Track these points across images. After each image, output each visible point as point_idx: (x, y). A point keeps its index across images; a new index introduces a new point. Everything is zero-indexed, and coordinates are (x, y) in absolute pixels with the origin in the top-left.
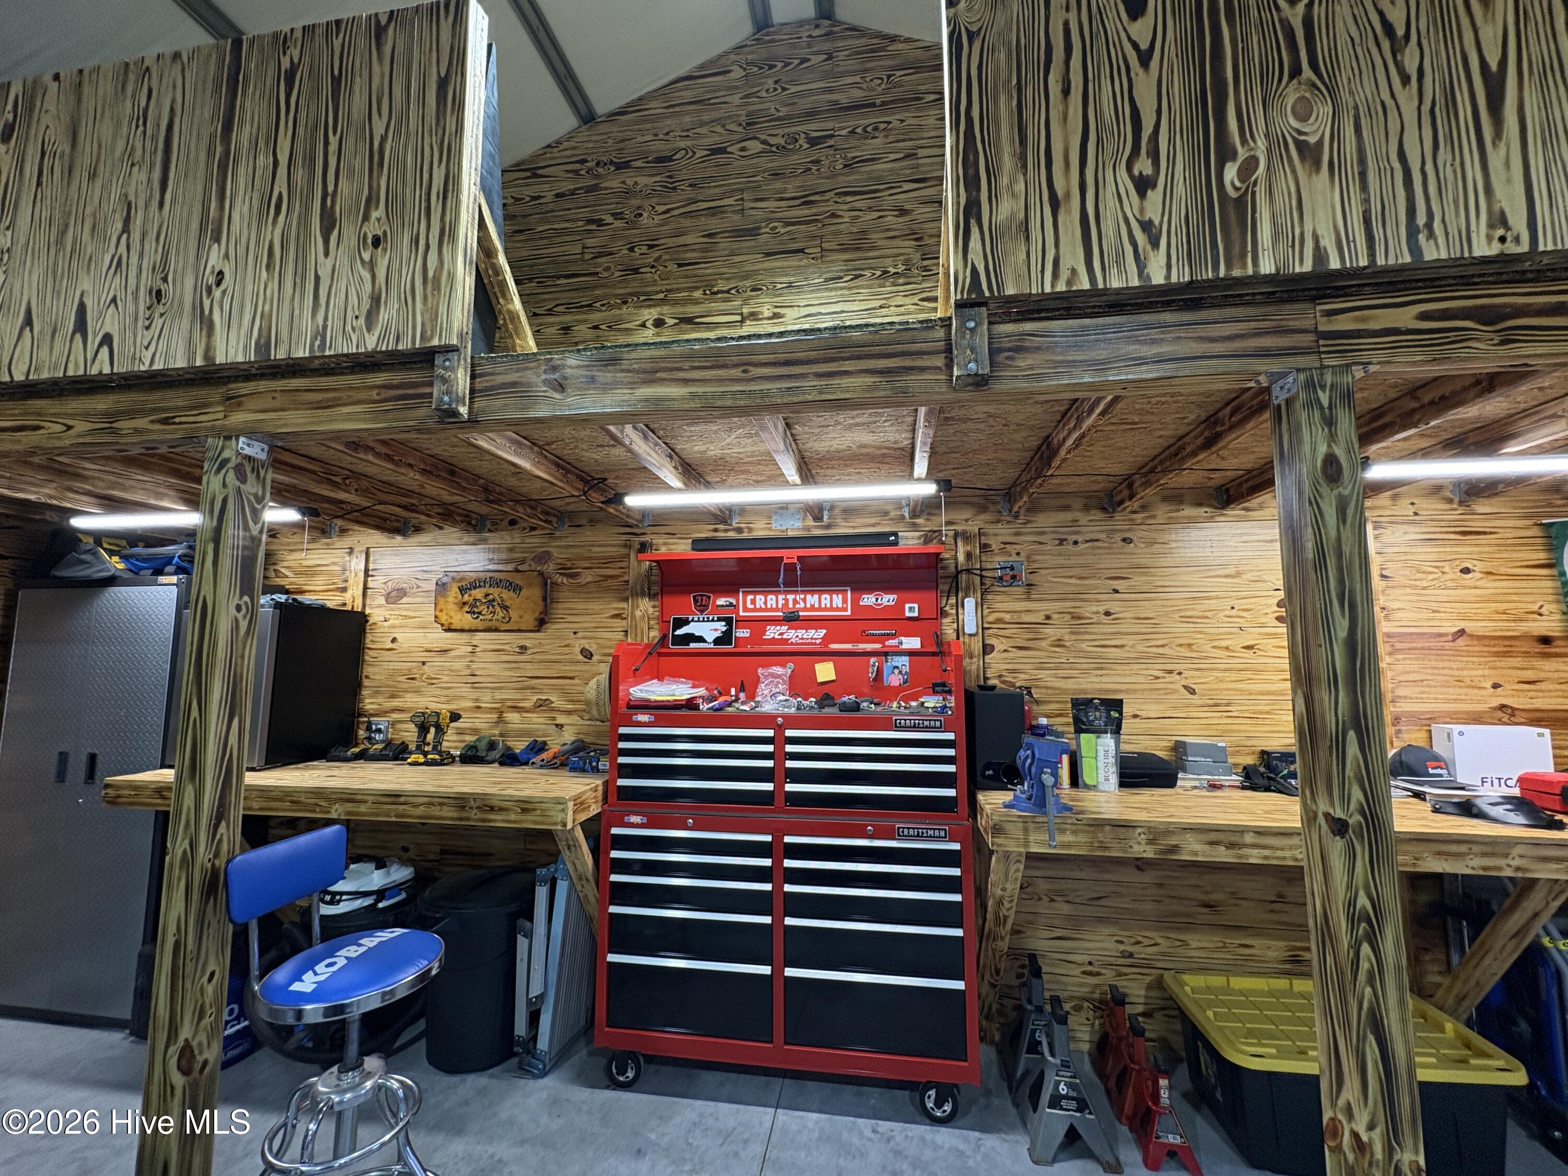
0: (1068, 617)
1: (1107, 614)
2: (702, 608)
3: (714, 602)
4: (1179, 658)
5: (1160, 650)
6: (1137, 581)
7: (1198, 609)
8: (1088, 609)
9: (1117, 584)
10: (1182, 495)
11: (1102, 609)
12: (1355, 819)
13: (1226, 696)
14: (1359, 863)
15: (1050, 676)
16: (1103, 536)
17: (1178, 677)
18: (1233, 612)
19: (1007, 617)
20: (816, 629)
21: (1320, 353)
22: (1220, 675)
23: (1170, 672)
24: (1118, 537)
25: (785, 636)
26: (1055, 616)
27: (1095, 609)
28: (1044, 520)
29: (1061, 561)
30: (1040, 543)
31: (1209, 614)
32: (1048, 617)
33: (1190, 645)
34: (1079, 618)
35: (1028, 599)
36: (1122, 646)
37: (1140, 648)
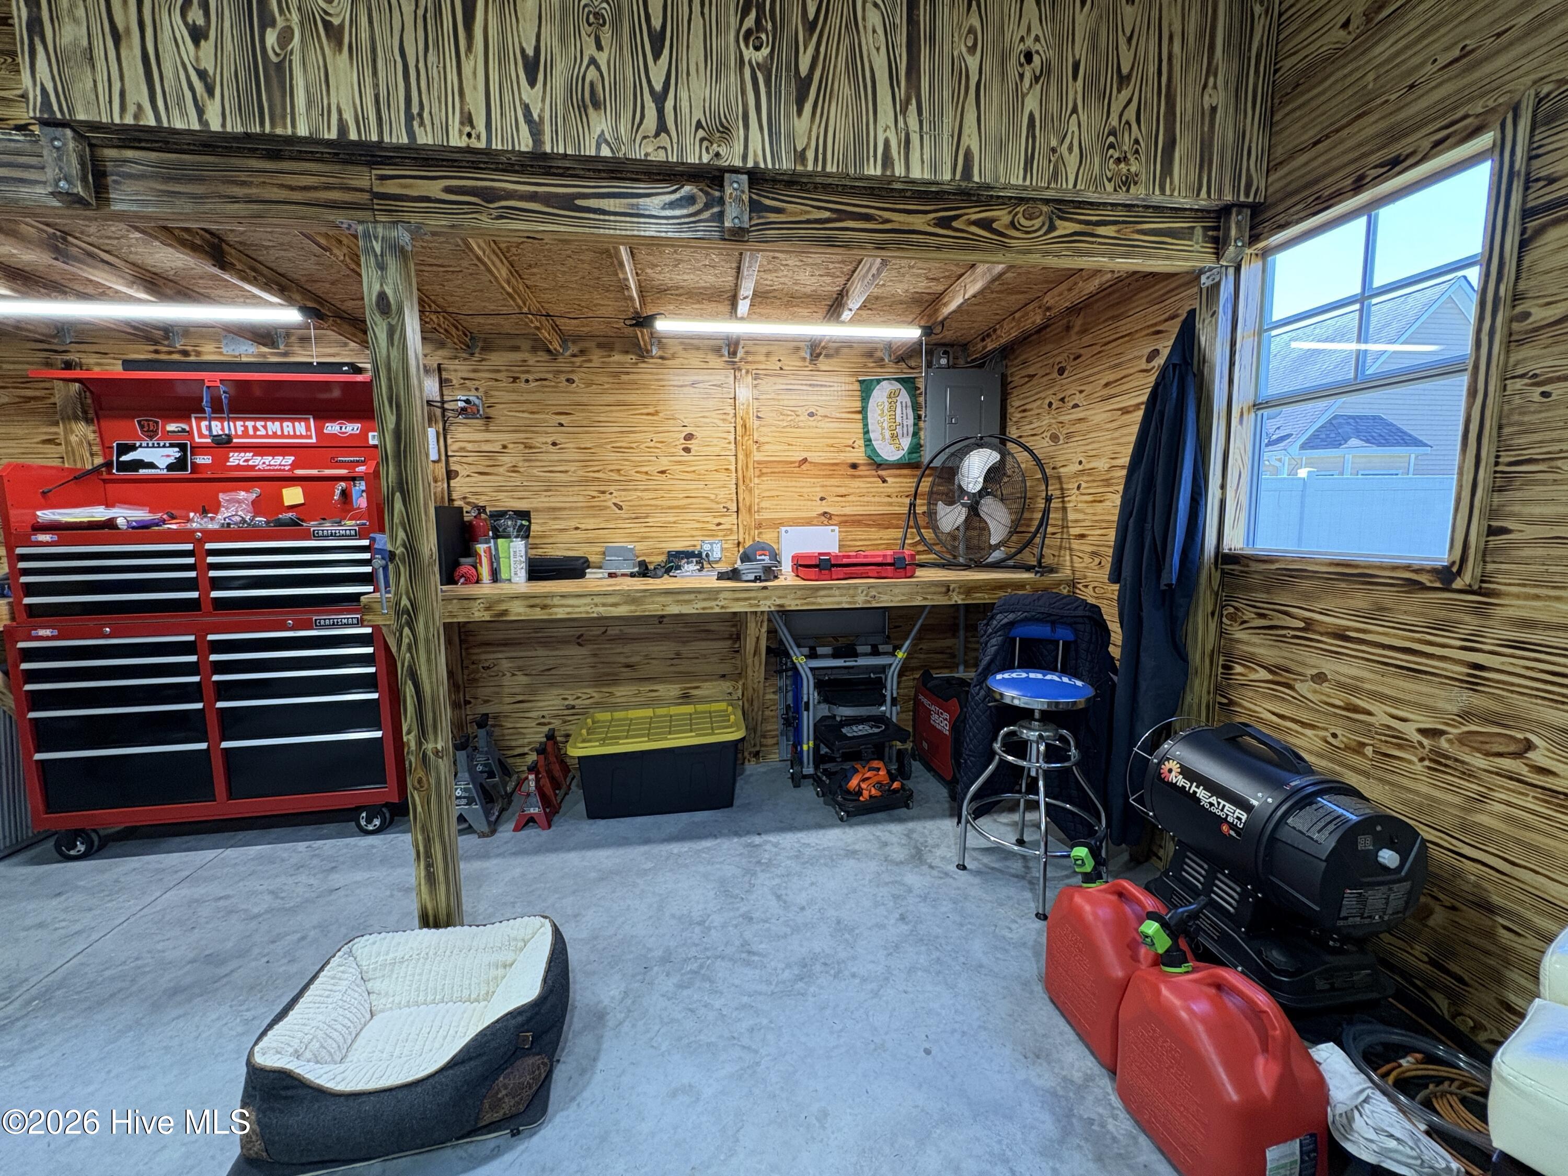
0: (522, 446)
1: (554, 444)
2: (151, 434)
3: (164, 427)
4: (609, 481)
5: (596, 475)
6: (578, 417)
7: (624, 442)
8: (538, 440)
9: (563, 419)
10: (613, 343)
11: (550, 440)
12: (400, 551)
13: (644, 510)
14: (402, 579)
15: (507, 497)
16: (550, 376)
17: (609, 496)
18: (652, 444)
19: (470, 446)
20: (284, 455)
21: (373, 209)
22: (639, 494)
23: (603, 492)
24: (563, 378)
25: (250, 463)
26: (511, 446)
27: (544, 440)
28: (498, 359)
29: (514, 397)
30: (497, 380)
31: (634, 445)
32: (505, 447)
33: (619, 470)
34: (531, 448)
35: (487, 431)
36: (566, 472)
37: (581, 473)
